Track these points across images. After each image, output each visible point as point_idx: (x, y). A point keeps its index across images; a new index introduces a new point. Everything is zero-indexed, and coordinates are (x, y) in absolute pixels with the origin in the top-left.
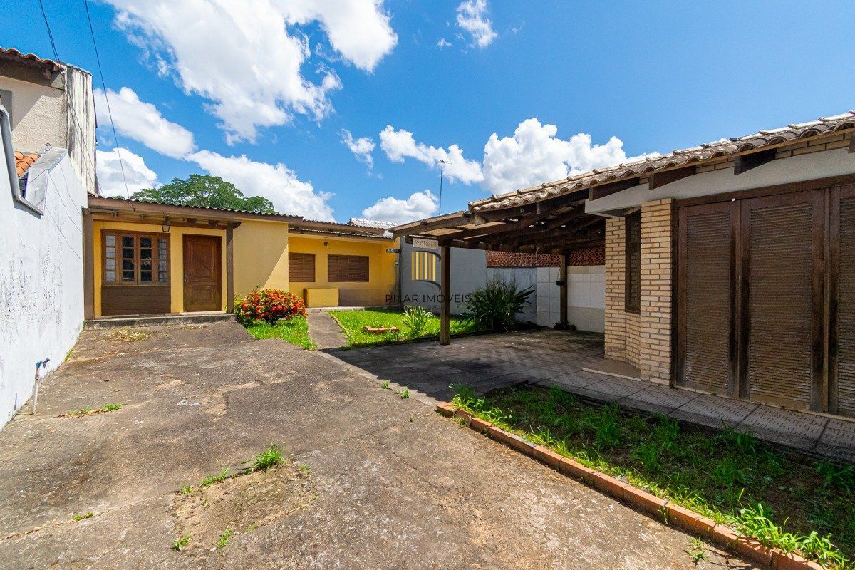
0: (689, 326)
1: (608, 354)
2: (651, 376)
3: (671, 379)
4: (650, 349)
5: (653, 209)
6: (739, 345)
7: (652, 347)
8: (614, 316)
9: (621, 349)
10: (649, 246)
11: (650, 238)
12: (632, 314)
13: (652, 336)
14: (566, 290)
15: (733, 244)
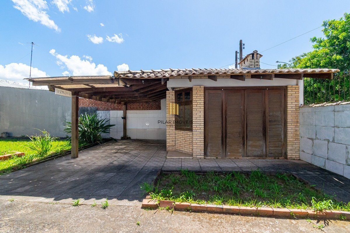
0: (209, 134)
1: (168, 149)
2: (197, 155)
3: (204, 156)
4: (197, 144)
5: (197, 89)
6: (224, 139)
7: (198, 144)
8: (170, 132)
9: (173, 146)
10: (196, 103)
11: (197, 100)
12: (180, 131)
13: (198, 139)
14: (126, 121)
15: (222, 105)
